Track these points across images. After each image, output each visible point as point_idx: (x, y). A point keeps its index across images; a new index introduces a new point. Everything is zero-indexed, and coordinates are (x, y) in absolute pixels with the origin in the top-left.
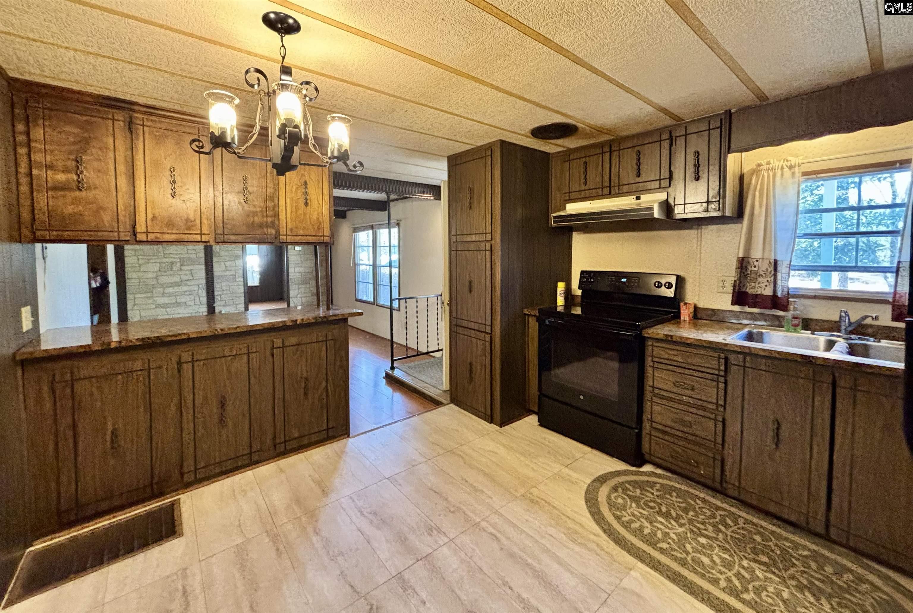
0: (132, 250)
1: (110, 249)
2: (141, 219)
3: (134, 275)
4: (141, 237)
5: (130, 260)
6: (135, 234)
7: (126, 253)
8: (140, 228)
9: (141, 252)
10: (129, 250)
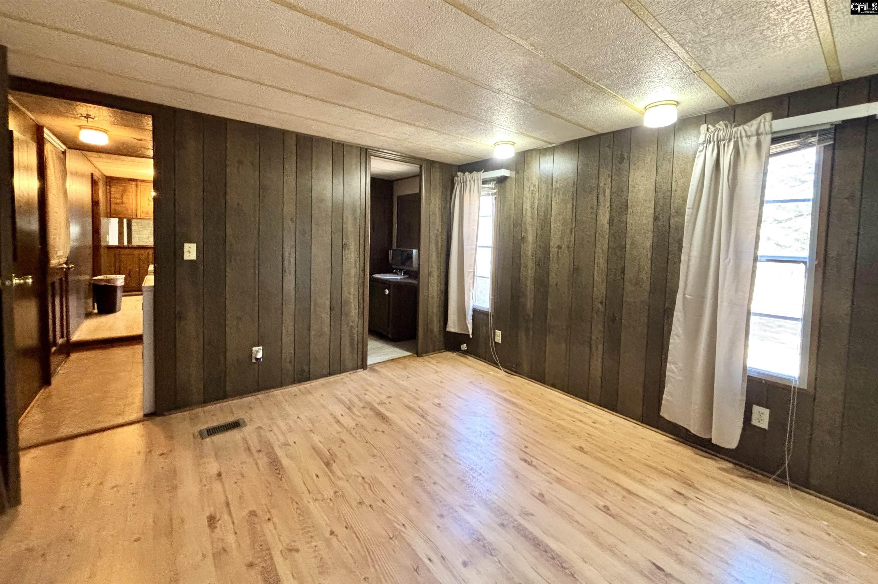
0: (136, 222)
1: (125, 221)
2: (139, 212)
3: (136, 236)
4: (138, 217)
5: (134, 228)
6: (137, 216)
7: (133, 224)
8: (138, 215)
9: (140, 224)
10: (134, 223)
